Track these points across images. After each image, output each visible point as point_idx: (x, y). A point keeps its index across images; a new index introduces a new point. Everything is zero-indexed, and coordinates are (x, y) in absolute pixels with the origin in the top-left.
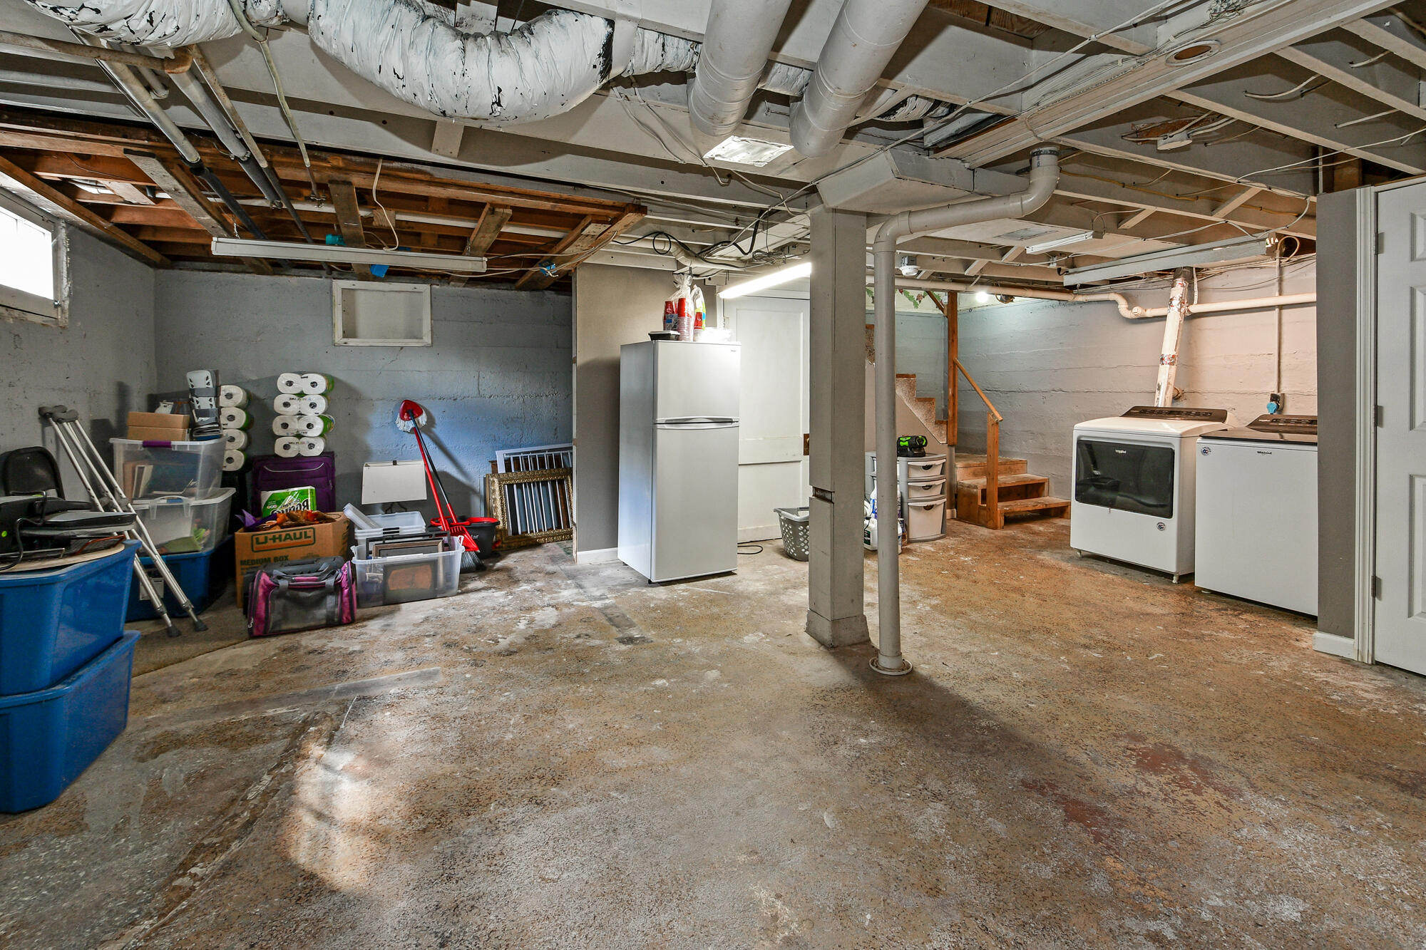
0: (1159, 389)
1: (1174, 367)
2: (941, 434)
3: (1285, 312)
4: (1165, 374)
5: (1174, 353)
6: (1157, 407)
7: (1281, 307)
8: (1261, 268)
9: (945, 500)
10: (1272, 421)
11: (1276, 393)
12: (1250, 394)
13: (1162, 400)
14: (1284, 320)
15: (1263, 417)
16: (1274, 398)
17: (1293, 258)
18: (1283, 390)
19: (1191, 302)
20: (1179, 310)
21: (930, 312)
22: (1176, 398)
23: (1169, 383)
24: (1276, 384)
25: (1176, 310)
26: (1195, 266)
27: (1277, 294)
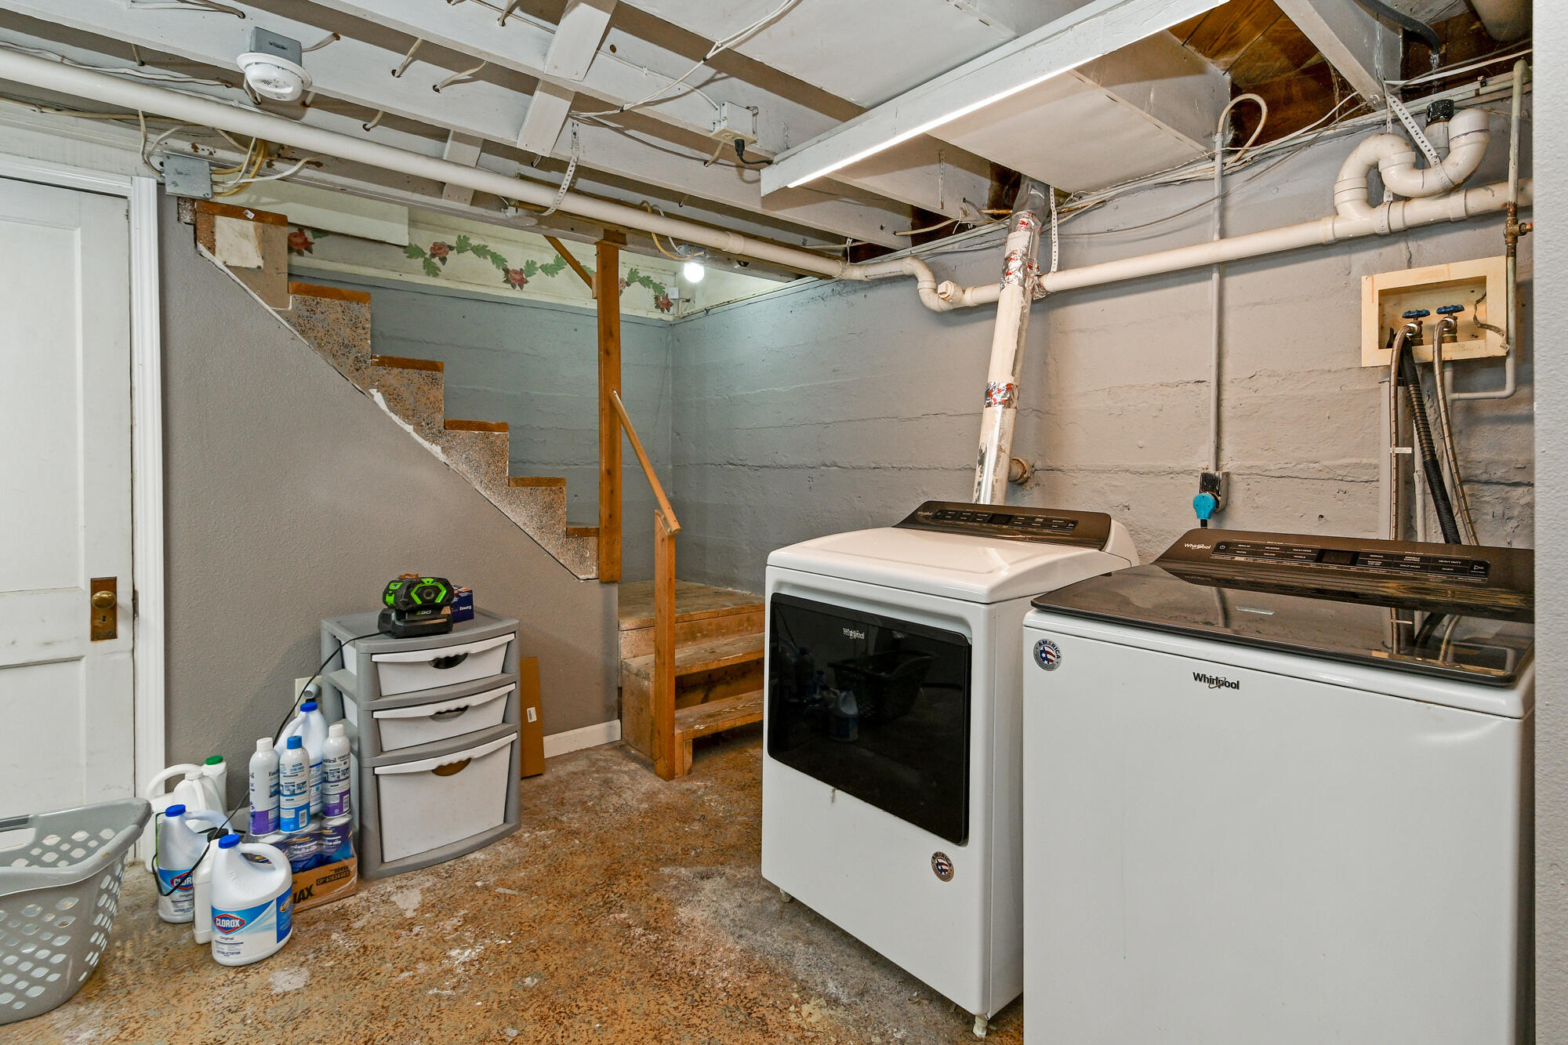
0: (982, 462)
1: (1011, 412)
2: (583, 559)
3: (1233, 282)
4: (995, 425)
5: (1010, 380)
6: (976, 505)
7: (1227, 267)
8: (1185, 182)
9: (514, 736)
10: (1217, 550)
11: (1212, 471)
12: (1158, 474)
13: (988, 490)
14: (1230, 301)
15: (1190, 536)
16: (1209, 483)
17: (1249, 151)
18: (1228, 465)
19: (1045, 270)
20: (1022, 284)
21: (642, 313)
22: (1016, 482)
23: (1000, 449)
24: (1213, 450)
25: (1016, 282)
26: (1054, 184)
27: (1216, 237)
